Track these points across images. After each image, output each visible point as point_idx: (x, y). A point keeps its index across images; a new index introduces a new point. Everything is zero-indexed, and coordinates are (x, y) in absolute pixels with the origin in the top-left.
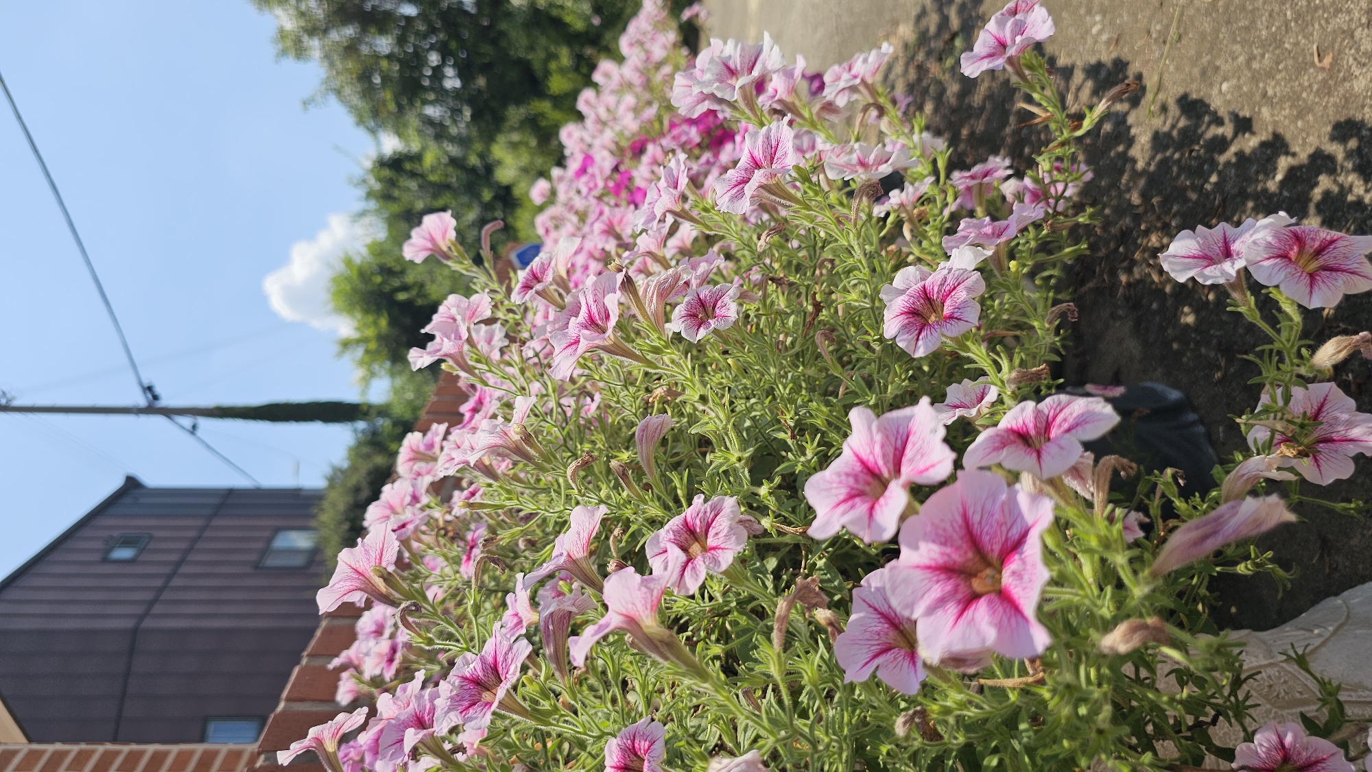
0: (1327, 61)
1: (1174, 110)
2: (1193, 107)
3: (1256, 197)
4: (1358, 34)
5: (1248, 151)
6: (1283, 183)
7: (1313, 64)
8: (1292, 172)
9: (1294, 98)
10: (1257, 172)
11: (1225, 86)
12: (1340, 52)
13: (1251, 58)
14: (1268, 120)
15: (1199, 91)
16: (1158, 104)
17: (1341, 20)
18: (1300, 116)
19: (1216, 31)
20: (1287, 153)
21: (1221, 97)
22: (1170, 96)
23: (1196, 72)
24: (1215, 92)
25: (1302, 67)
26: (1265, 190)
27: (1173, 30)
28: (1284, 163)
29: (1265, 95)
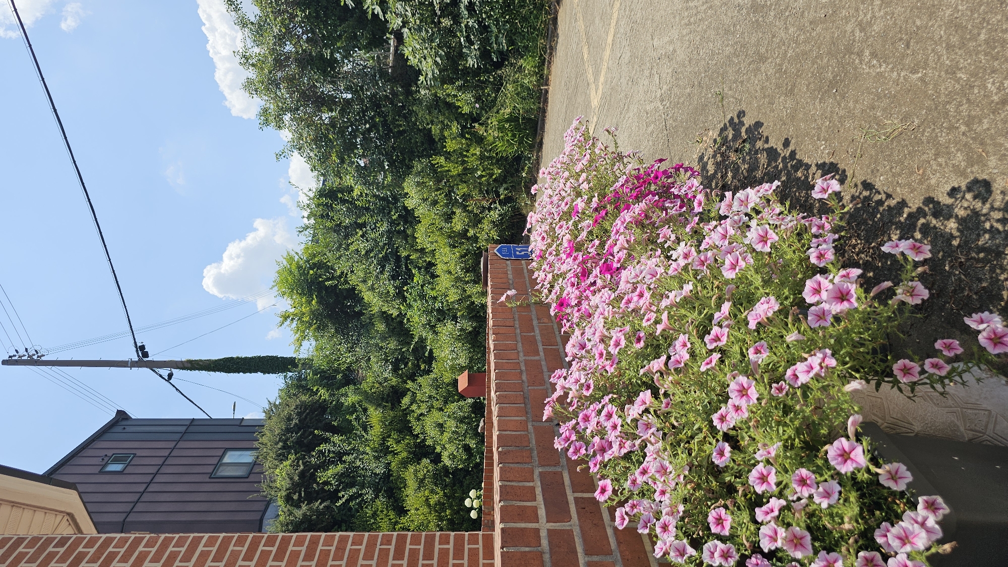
0: (921, 172)
1: (860, 187)
2: (867, 186)
3: (896, 224)
4: (931, 162)
5: (892, 205)
6: (906, 219)
7: (916, 172)
8: (910, 215)
9: (909, 185)
10: (896, 213)
11: (882, 178)
12: (925, 168)
13: (892, 168)
14: (900, 193)
15: (870, 179)
16: (854, 183)
17: (925, 157)
18: (912, 192)
19: (877, 155)
20: (907, 207)
21: (879, 182)
22: (859, 179)
23: (869, 171)
24: (877, 180)
25: (912, 173)
26: (900, 221)
27: (859, 151)
28: (906, 210)
29: (898, 183)
